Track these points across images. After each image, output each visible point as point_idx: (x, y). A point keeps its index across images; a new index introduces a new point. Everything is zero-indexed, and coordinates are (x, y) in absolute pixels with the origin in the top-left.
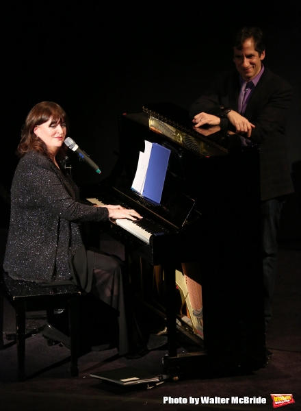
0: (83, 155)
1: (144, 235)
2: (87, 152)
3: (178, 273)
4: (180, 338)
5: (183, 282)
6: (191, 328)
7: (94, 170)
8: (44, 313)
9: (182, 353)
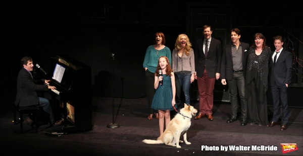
0: (41, 69)
1: (58, 92)
2: (43, 68)
3: (67, 103)
4: (67, 121)
5: (69, 106)
6: (70, 119)
7: (44, 73)
8: (28, 115)
9: (68, 126)
